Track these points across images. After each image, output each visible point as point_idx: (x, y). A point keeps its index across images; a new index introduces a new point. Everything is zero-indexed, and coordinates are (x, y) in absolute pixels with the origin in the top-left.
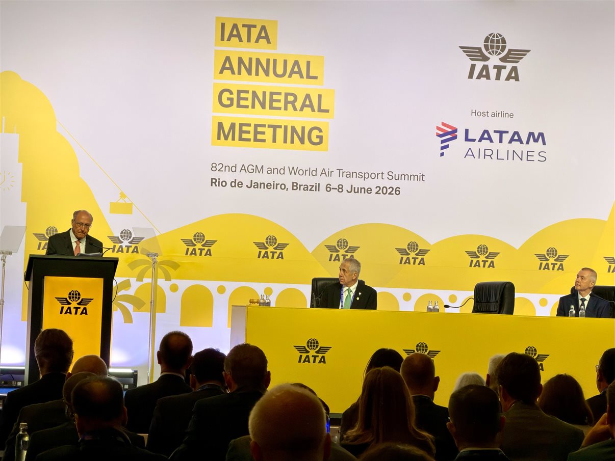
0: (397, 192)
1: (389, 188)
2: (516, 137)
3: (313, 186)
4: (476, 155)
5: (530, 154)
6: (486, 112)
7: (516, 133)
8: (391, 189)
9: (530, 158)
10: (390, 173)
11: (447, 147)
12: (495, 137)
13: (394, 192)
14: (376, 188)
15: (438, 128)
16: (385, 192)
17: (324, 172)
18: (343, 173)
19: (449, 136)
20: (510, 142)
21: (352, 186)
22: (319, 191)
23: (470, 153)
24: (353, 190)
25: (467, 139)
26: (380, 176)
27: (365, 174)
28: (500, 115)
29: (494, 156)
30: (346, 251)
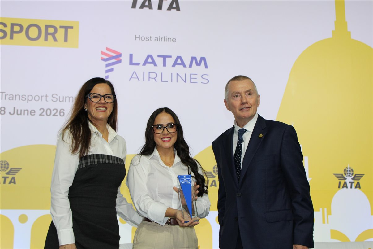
0: (62, 114)
1: (54, 110)
4: (141, 77)
5: (193, 76)
6: (149, 37)
7: (179, 57)
8: (55, 111)
9: (193, 80)
10: (54, 96)
11: (112, 70)
12: (159, 61)
13: (58, 114)
14: (40, 109)
15: (103, 53)
16: (49, 113)
18: (6, 95)
19: (114, 61)
20: (174, 66)
21: (14, 108)
23: (134, 76)
24: (15, 112)
25: (131, 63)
26: (44, 98)
27: (28, 96)
28: (163, 39)
29: (159, 78)
30: (7, 173)
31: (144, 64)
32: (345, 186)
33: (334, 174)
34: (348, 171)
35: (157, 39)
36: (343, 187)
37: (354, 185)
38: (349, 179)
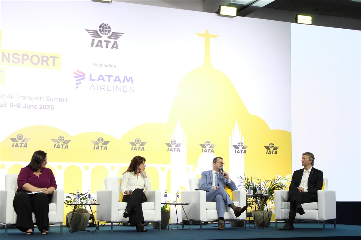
0: (52, 108)
1: (47, 106)
2: (117, 79)
3: (2, 104)
4: (96, 88)
5: (125, 88)
6: (101, 64)
7: (117, 77)
8: (48, 106)
9: (125, 90)
10: (48, 98)
11: (80, 83)
12: (106, 79)
13: (50, 108)
14: (40, 105)
15: (75, 73)
16: (45, 108)
17: (9, 96)
18: (20, 97)
19: (81, 78)
20: (114, 81)
21: (25, 104)
22: (6, 106)
23: (93, 87)
24: (26, 106)
25: (91, 79)
26: (42, 99)
27: (33, 97)
28: (109, 66)
29: (106, 89)
30: (22, 142)
31: (98, 80)
32: (206, 151)
33: (200, 145)
34: (208, 143)
35: (105, 66)
36: (205, 152)
37: (210, 151)
38: (208, 147)
